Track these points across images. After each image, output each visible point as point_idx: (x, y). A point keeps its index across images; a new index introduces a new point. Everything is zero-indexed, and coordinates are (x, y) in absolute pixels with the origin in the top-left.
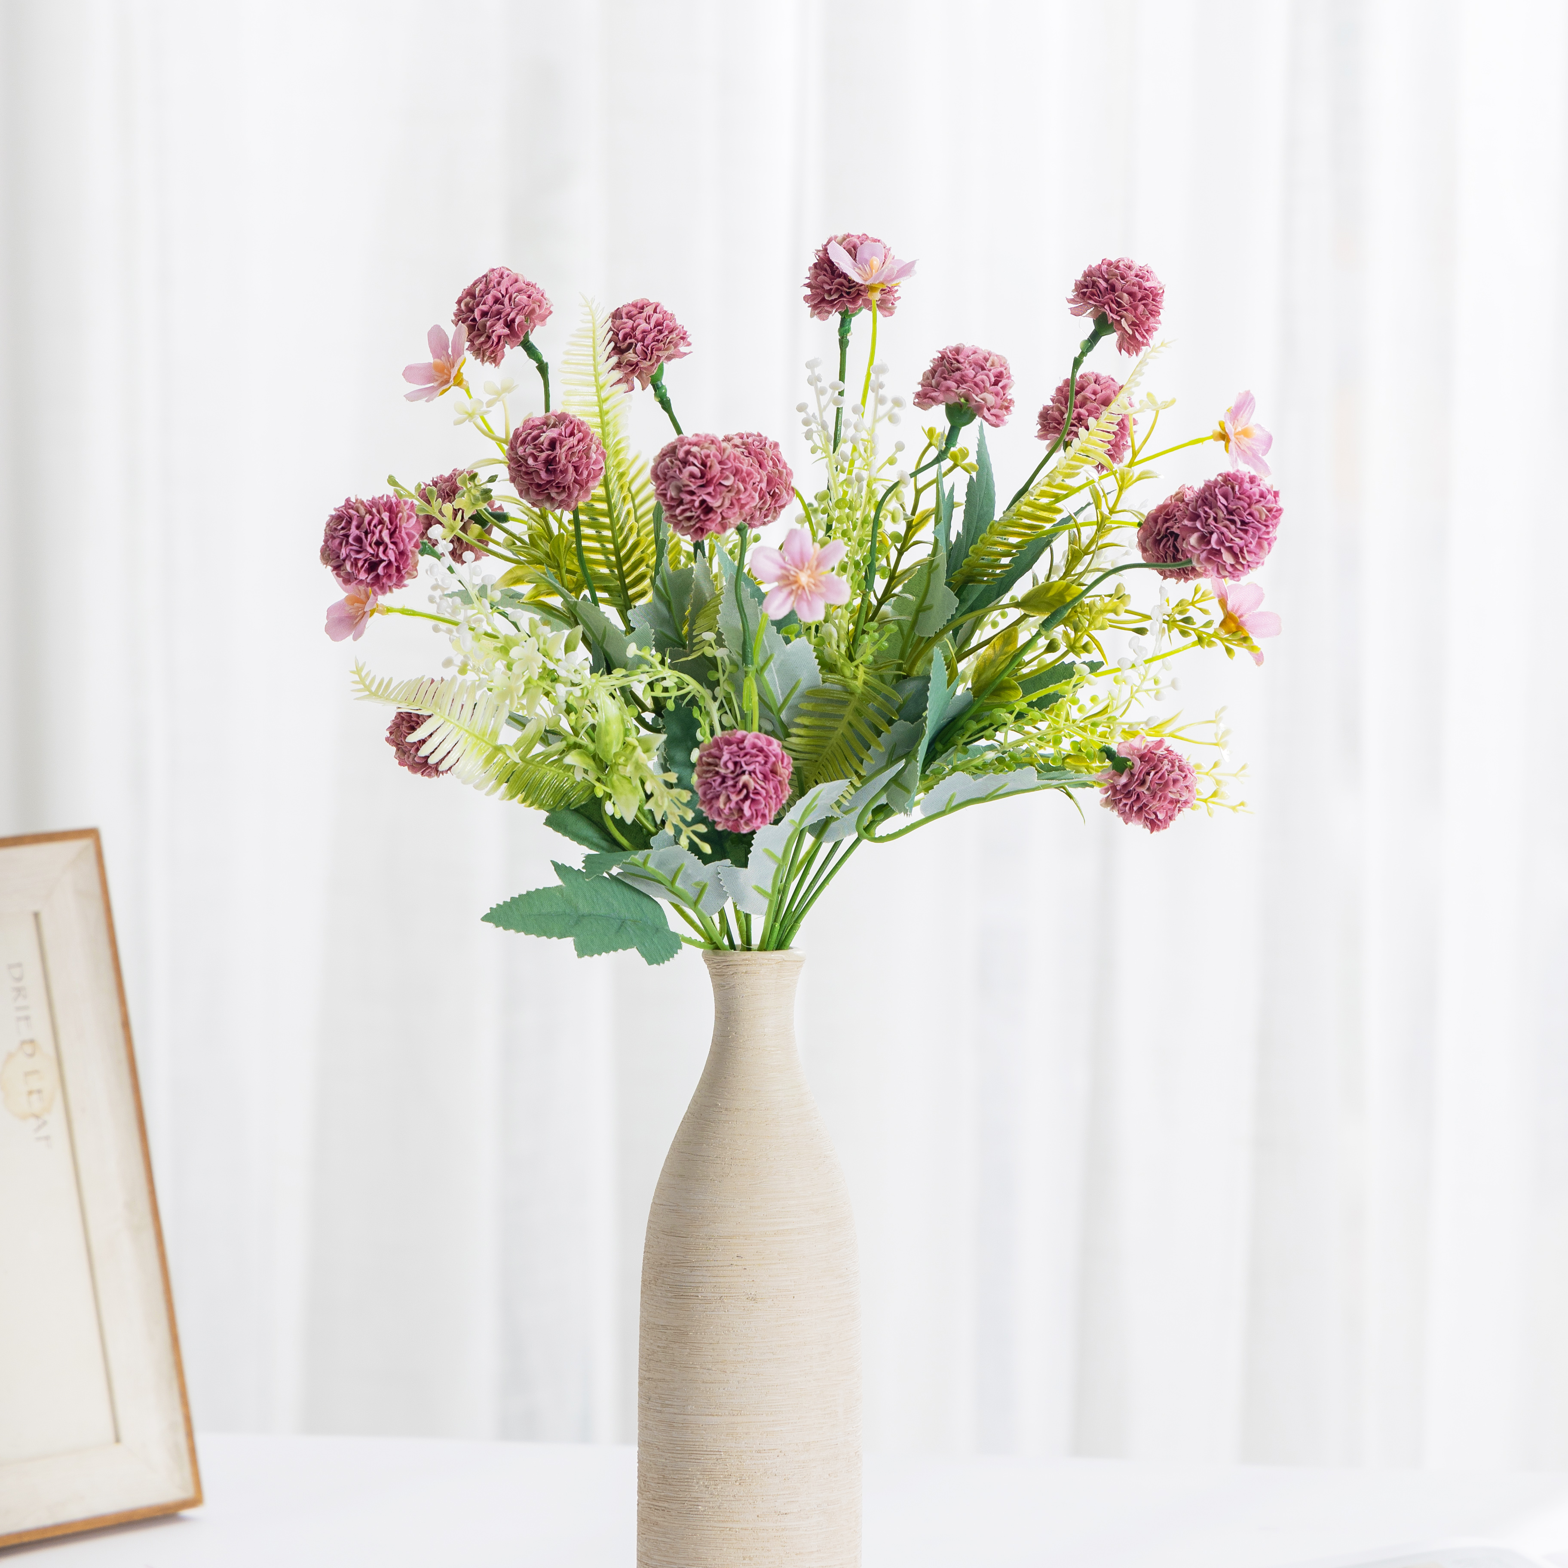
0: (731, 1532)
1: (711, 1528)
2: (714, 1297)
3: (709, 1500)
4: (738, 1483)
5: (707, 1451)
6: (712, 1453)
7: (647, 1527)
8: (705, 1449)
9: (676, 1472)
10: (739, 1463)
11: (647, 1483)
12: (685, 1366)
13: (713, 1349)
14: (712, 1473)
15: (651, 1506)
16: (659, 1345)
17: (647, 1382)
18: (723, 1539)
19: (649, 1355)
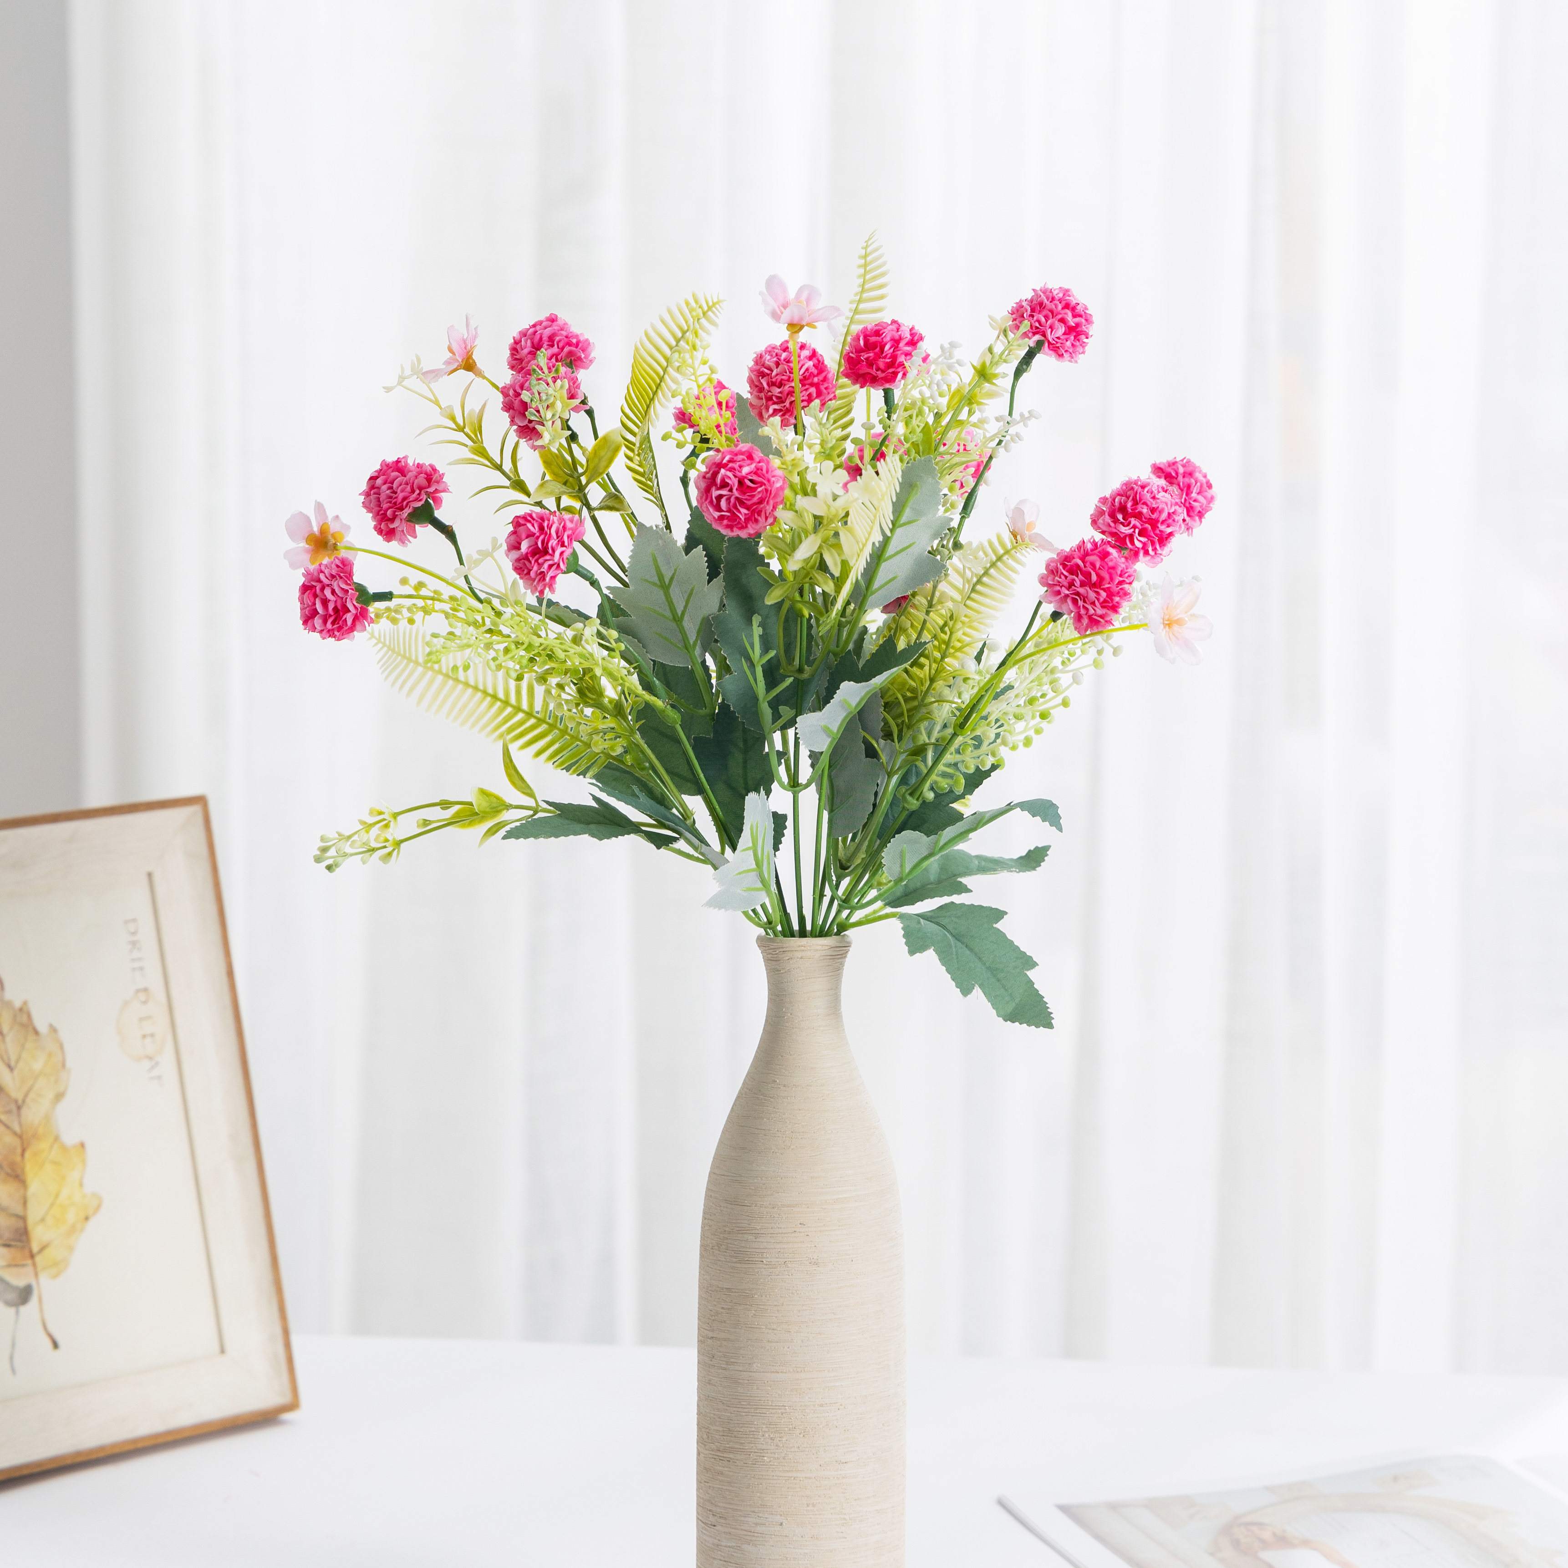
0: (795, 1481)
1: (776, 1478)
2: (778, 1262)
3: (774, 1451)
4: (802, 1435)
5: (772, 1406)
6: (777, 1407)
7: (711, 1476)
8: (771, 1404)
9: (741, 1425)
10: (803, 1417)
11: (710, 1435)
12: (750, 1326)
13: (778, 1311)
14: (777, 1426)
15: (715, 1457)
16: (723, 1306)
17: (710, 1341)
18: (788, 1488)
19: (712, 1315)
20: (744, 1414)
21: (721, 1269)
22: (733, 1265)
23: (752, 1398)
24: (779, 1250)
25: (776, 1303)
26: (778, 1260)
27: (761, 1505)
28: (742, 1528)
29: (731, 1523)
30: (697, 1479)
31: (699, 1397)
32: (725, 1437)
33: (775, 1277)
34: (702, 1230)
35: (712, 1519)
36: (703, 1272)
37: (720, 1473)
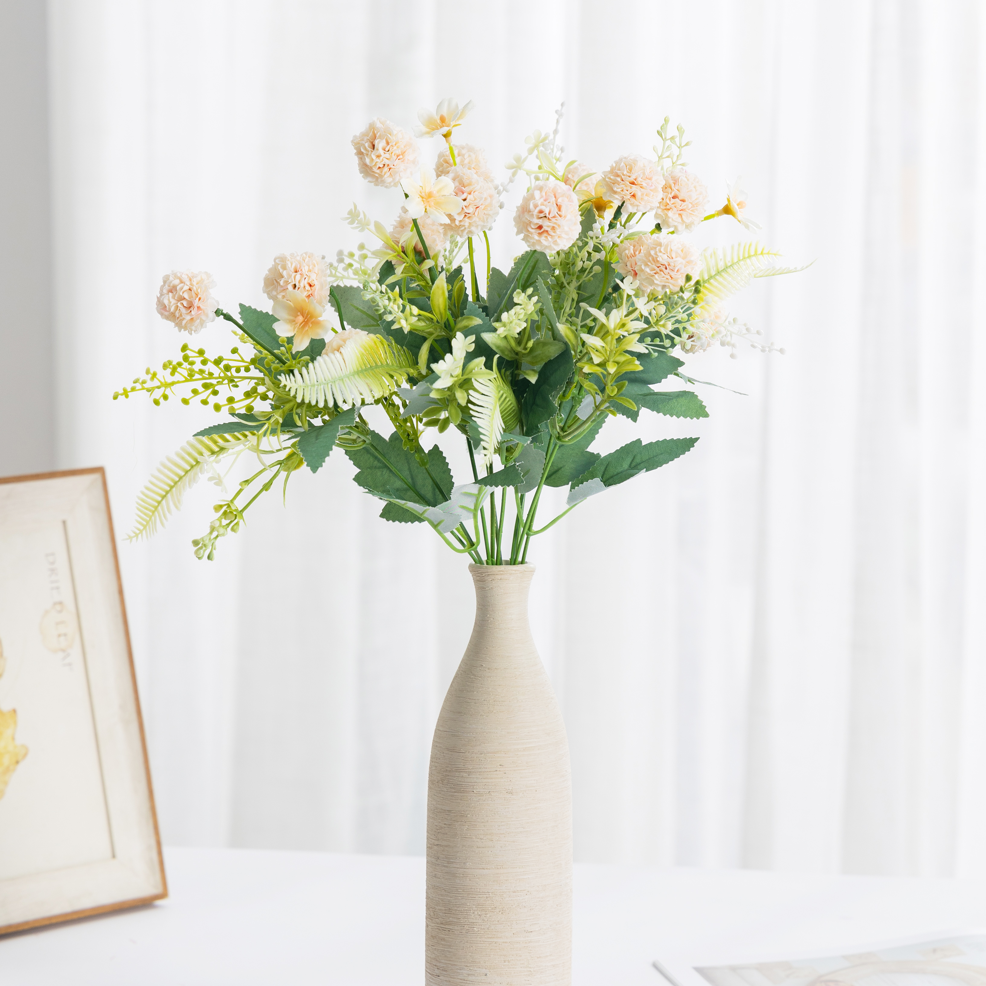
0: (496, 945)
1: (483, 942)
2: (485, 792)
3: (481, 924)
4: (500, 913)
5: (480, 892)
6: (483, 893)
7: (436, 941)
8: (479, 891)
9: (458, 906)
10: (502, 900)
11: (436, 913)
12: (464, 836)
13: (484, 826)
14: (483, 906)
15: (439, 928)
16: (445, 823)
17: (436, 847)
18: (491, 949)
19: (437, 830)
20: (460, 898)
21: (444, 797)
22: (452, 794)
23: (465, 887)
24: (485, 783)
25: (483, 821)
26: (484, 790)
27: (472, 961)
28: (459, 977)
29: (450, 974)
30: (426, 944)
31: (427, 886)
32: (446, 914)
33: (482, 802)
34: (430, 770)
35: (437, 972)
36: (430, 799)
37: (443, 939)
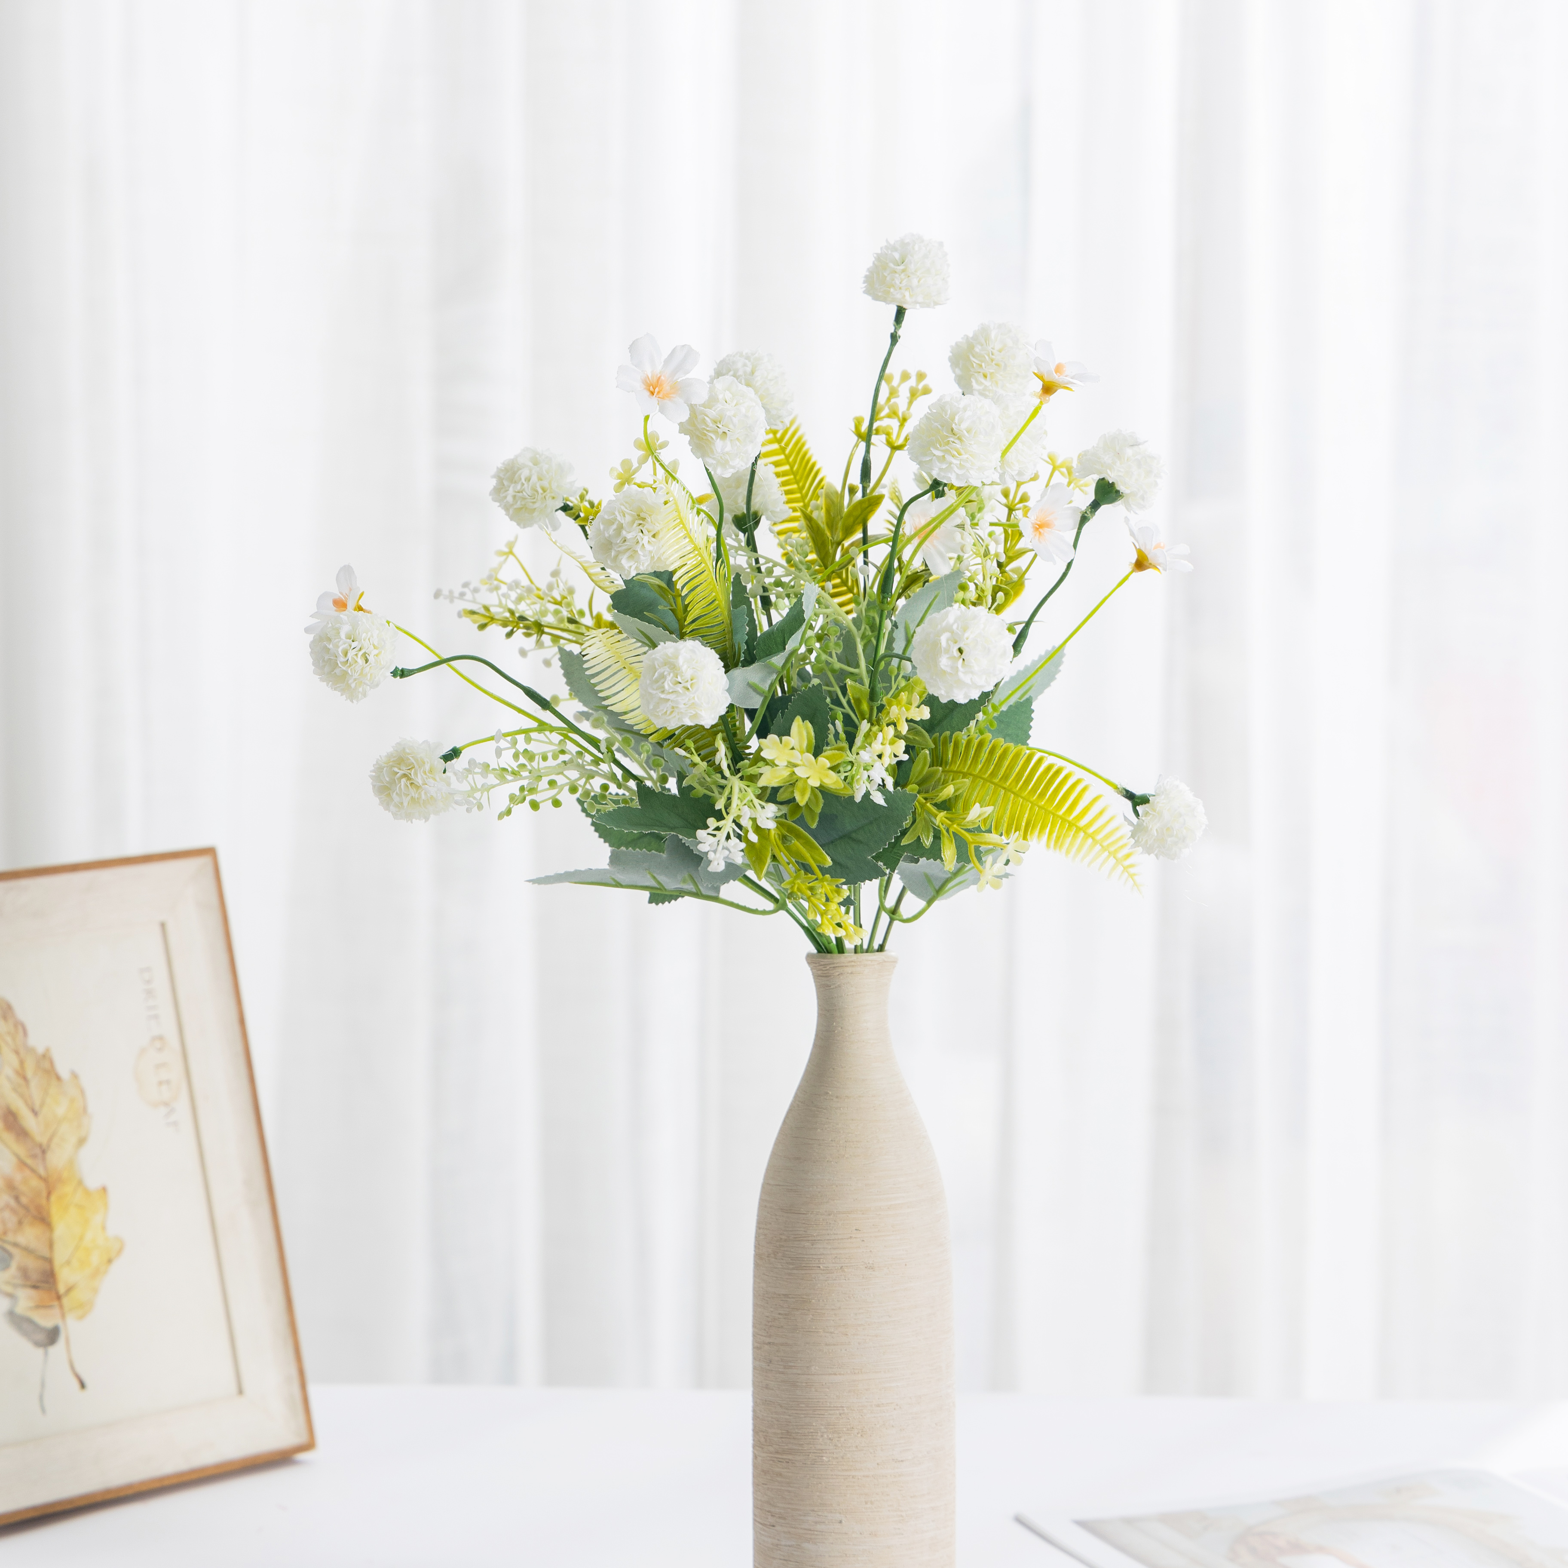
0: (854, 1480)
1: (835, 1477)
3: (833, 1451)
4: (859, 1435)
5: (830, 1407)
6: (835, 1409)
7: (769, 1478)
8: (829, 1405)
9: (800, 1427)
10: (861, 1417)
11: (767, 1438)
12: (807, 1330)
13: (835, 1314)
14: (835, 1427)
15: (774, 1459)
16: (780, 1312)
17: (766, 1347)
18: (847, 1486)
19: (769, 1322)
20: (802, 1416)
21: (778, 1276)
22: (789, 1271)
23: (810, 1400)
24: (836, 1255)
25: (833, 1307)
26: (834, 1265)
27: (820, 1504)
28: (802, 1527)
29: (790, 1523)
30: (754, 1482)
31: (754, 1402)
32: (783, 1439)
33: (832, 1282)
34: (756, 1240)
35: (771, 1520)
36: (757, 1280)
37: (780, 1475)
